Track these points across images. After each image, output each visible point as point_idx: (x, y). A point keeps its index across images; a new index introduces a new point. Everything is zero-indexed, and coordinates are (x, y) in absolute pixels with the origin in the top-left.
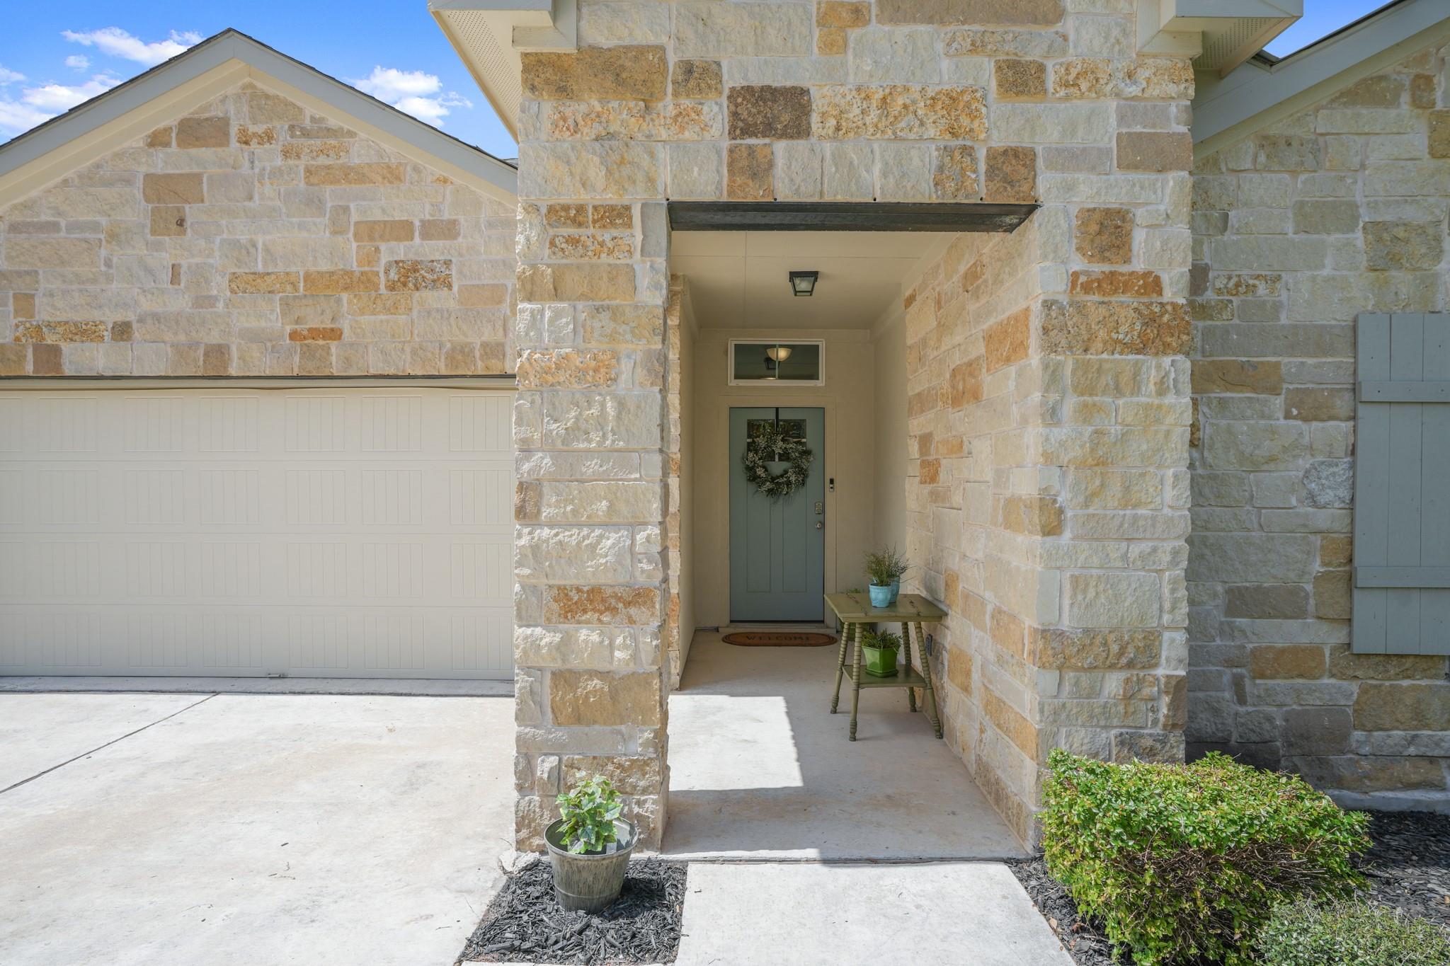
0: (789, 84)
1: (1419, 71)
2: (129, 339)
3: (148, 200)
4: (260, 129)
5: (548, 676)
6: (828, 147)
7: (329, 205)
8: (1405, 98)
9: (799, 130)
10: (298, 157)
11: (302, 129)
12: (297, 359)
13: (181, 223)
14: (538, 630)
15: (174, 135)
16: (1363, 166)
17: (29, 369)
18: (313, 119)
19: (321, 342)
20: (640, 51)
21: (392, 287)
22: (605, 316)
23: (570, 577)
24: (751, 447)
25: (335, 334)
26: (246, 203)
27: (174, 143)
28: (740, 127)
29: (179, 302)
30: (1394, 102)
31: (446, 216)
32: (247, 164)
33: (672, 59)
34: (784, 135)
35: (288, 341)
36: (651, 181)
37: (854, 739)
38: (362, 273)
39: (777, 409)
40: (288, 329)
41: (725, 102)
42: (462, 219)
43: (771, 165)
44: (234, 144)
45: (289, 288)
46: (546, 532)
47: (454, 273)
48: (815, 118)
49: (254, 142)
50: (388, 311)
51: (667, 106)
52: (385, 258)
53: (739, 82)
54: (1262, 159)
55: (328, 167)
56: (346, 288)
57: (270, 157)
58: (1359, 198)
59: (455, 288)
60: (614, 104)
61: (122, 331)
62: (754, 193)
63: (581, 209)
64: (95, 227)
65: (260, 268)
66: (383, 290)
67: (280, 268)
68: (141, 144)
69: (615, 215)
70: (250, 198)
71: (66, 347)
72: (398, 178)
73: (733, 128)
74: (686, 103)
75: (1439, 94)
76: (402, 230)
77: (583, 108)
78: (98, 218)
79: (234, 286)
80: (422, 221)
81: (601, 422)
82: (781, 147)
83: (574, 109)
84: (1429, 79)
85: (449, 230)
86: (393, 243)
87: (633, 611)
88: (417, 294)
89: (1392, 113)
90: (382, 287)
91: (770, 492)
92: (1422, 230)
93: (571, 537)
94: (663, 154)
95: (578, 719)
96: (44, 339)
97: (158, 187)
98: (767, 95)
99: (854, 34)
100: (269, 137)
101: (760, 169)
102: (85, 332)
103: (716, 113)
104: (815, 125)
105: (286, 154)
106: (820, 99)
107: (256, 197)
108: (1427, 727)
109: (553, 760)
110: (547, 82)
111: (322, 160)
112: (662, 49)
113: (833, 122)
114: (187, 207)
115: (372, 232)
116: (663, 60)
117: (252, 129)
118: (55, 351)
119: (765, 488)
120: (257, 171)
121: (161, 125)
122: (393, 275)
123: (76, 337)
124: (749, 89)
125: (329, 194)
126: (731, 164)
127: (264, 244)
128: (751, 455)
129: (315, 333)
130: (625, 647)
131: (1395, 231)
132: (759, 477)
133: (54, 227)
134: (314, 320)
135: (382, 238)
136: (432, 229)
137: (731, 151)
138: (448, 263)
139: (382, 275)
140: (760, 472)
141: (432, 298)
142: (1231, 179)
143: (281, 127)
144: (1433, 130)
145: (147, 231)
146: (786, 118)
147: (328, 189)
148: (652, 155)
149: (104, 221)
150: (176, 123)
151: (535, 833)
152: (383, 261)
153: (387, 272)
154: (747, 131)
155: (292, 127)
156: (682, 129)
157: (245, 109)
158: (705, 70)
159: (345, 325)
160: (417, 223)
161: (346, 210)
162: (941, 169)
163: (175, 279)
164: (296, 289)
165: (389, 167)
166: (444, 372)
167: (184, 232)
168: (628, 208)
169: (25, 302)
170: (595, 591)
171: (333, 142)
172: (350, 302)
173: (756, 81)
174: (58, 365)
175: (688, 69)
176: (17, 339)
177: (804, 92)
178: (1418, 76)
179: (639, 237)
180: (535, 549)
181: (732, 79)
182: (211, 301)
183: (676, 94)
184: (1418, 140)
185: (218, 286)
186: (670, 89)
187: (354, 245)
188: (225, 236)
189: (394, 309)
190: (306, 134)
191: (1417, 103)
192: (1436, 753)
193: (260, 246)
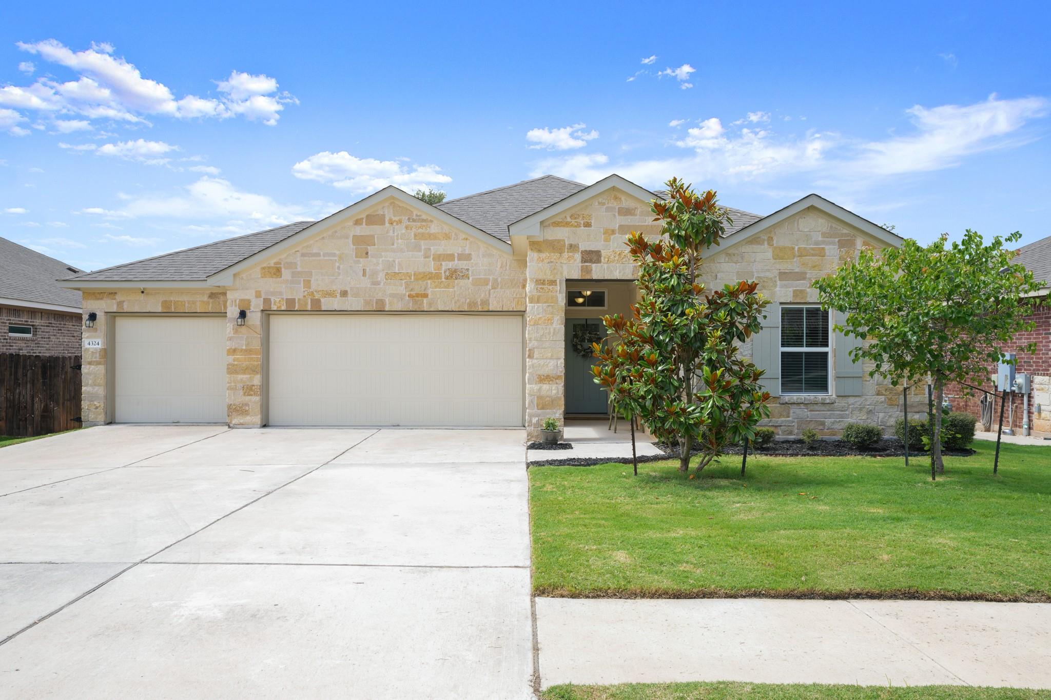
0: (596, 250)
1: (769, 235)
2: (347, 297)
3: (354, 244)
4: (397, 219)
5: (536, 397)
6: (606, 266)
7: (423, 247)
8: (766, 243)
9: (598, 261)
10: (411, 229)
11: (413, 219)
12: (411, 304)
13: (367, 253)
14: (534, 386)
15: (364, 221)
16: (755, 261)
17: (309, 308)
18: (417, 215)
19: (420, 299)
20: (559, 241)
21: (447, 278)
22: (550, 308)
23: (541, 372)
24: (575, 336)
25: (426, 296)
26: (392, 247)
27: (364, 224)
28: (584, 260)
29: (366, 283)
30: (763, 244)
31: (467, 252)
32: (391, 231)
33: (567, 243)
34: (595, 263)
35: (407, 298)
36: (562, 273)
37: (615, 433)
38: (436, 273)
39: (586, 319)
40: (407, 294)
41: (580, 254)
42: (473, 253)
43: (591, 270)
44: (387, 225)
45: (408, 278)
46: (536, 361)
47: (470, 273)
48: (602, 258)
49: (395, 224)
50: (446, 287)
51: (566, 255)
52: (444, 268)
53: (583, 249)
54: (727, 259)
55: (423, 233)
56: (429, 279)
57: (401, 230)
58: (754, 270)
59: (471, 279)
60: (553, 254)
61: (344, 294)
62: (588, 277)
63: (544, 281)
64: (334, 255)
65: (397, 271)
66: (443, 280)
67: (404, 271)
68: (352, 224)
69: (553, 282)
70: (393, 245)
71: (322, 300)
72: (449, 238)
73: (582, 261)
74: (571, 254)
75: (775, 242)
76: (450, 257)
77: (545, 255)
78: (335, 252)
79: (387, 277)
80: (458, 254)
81: (549, 333)
82: (594, 266)
83: (543, 255)
84: (772, 238)
85: (468, 257)
86: (447, 262)
87: (557, 381)
88: (456, 281)
89: (762, 247)
90: (443, 278)
91: (583, 356)
92: (771, 279)
93: (542, 362)
94: (565, 267)
95: (543, 408)
96: (314, 296)
97: (359, 241)
98: (590, 252)
99: (612, 237)
100: (400, 222)
101: (589, 271)
102: (330, 294)
103: (578, 256)
104: (602, 260)
105: (407, 227)
106: (603, 253)
107: (395, 244)
108: (774, 417)
109: (537, 418)
110: (536, 248)
111: (420, 230)
112: (564, 240)
113: (607, 259)
114: (369, 247)
115: (439, 258)
116: (565, 243)
117: (394, 219)
118: (318, 301)
119: (581, 354)
120: (395, 234)
121: (359, 217)
122: (447, 273)
123: (327, 296)
124: (586, 251)
125: (423, 244)
126: (582, 270)
127: (398, 262)
128: (575, 339)
129: (417, 295)
130: (555, 389)
131: (764, 279)
132: (579, 349)
133: (318, 255)
134: (417, 290)
135: (443, 260)
136: (462, 257)
137: (582, 267)
138: (468, 270)
139: (443, 274)
140: (579, 347)
141: (462, 282)
142: (718, 265)
143: (405, 218)
144: (773, 252)
145: (354, 256)
146: (595, 258)
147: (422, 242)
148: (562, 267)
149: (338, 253)
150: (365, 216)
151: (532, 437)
152: (443, 269)
153: (445, 272)
154: (585, 262)
155: (409, 219)
156: (569, 261)
157: (392, 211)
158: (575, 246)
159: (429, 292)
160: (456, 254)
161: (430, 249)
162: (633, 271)
163: (364, 274)
164: (411, 279)
165: (445, 234)
166: (466, 309)
167: (367, 257)
168: (556, 280)
169: (307, 284)
170: (548, 376)
171: (423, 224)
172: (431, 284)
173: (588, 249)
174: (320, 306)
175: (571, 246)
176: (304, 296)
177: (600, 251)
178: (769, 237)
179: (559, 288)
180: (533, 365)
181: (582, 247)
182: (378, 283)
183: (568, 252)
184: (769, 254)
185: (381, 276)
186: (566, 250)
187: (433, 263)
188: (383, 259)
189: (447, 286)
190: (414, 221)
191: (769, 244)
192: (777, 425)
193: (397, 262)
